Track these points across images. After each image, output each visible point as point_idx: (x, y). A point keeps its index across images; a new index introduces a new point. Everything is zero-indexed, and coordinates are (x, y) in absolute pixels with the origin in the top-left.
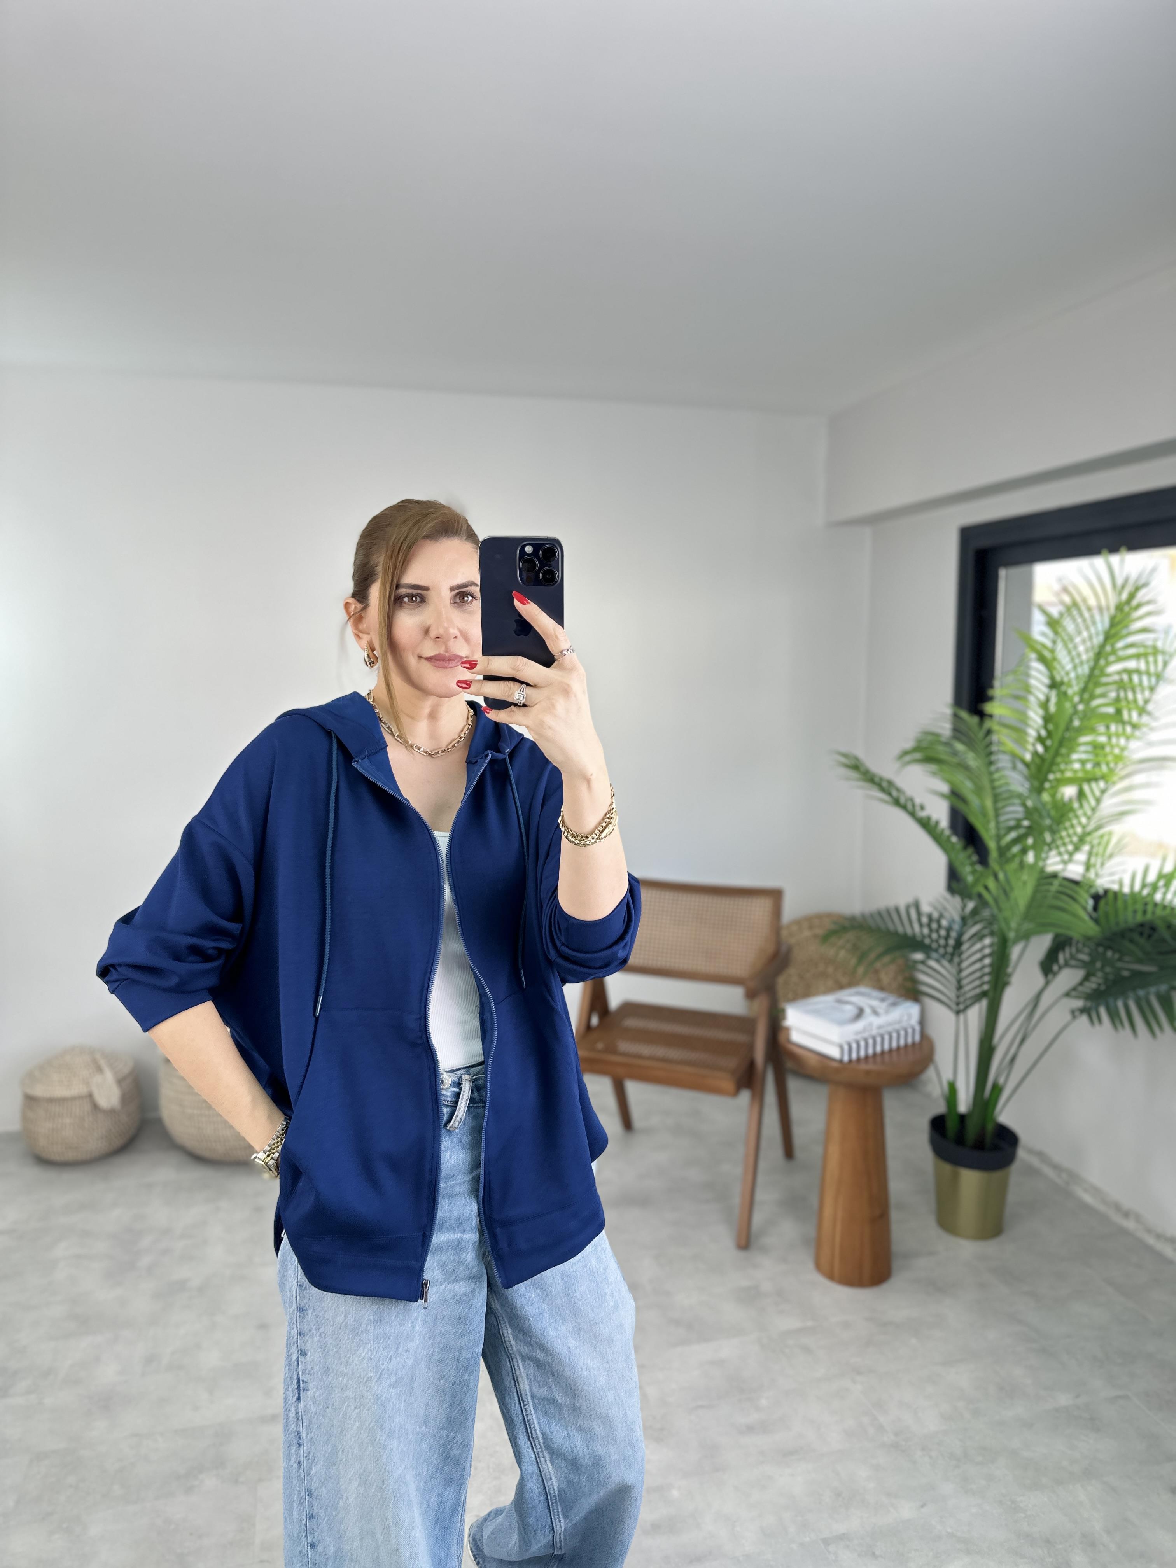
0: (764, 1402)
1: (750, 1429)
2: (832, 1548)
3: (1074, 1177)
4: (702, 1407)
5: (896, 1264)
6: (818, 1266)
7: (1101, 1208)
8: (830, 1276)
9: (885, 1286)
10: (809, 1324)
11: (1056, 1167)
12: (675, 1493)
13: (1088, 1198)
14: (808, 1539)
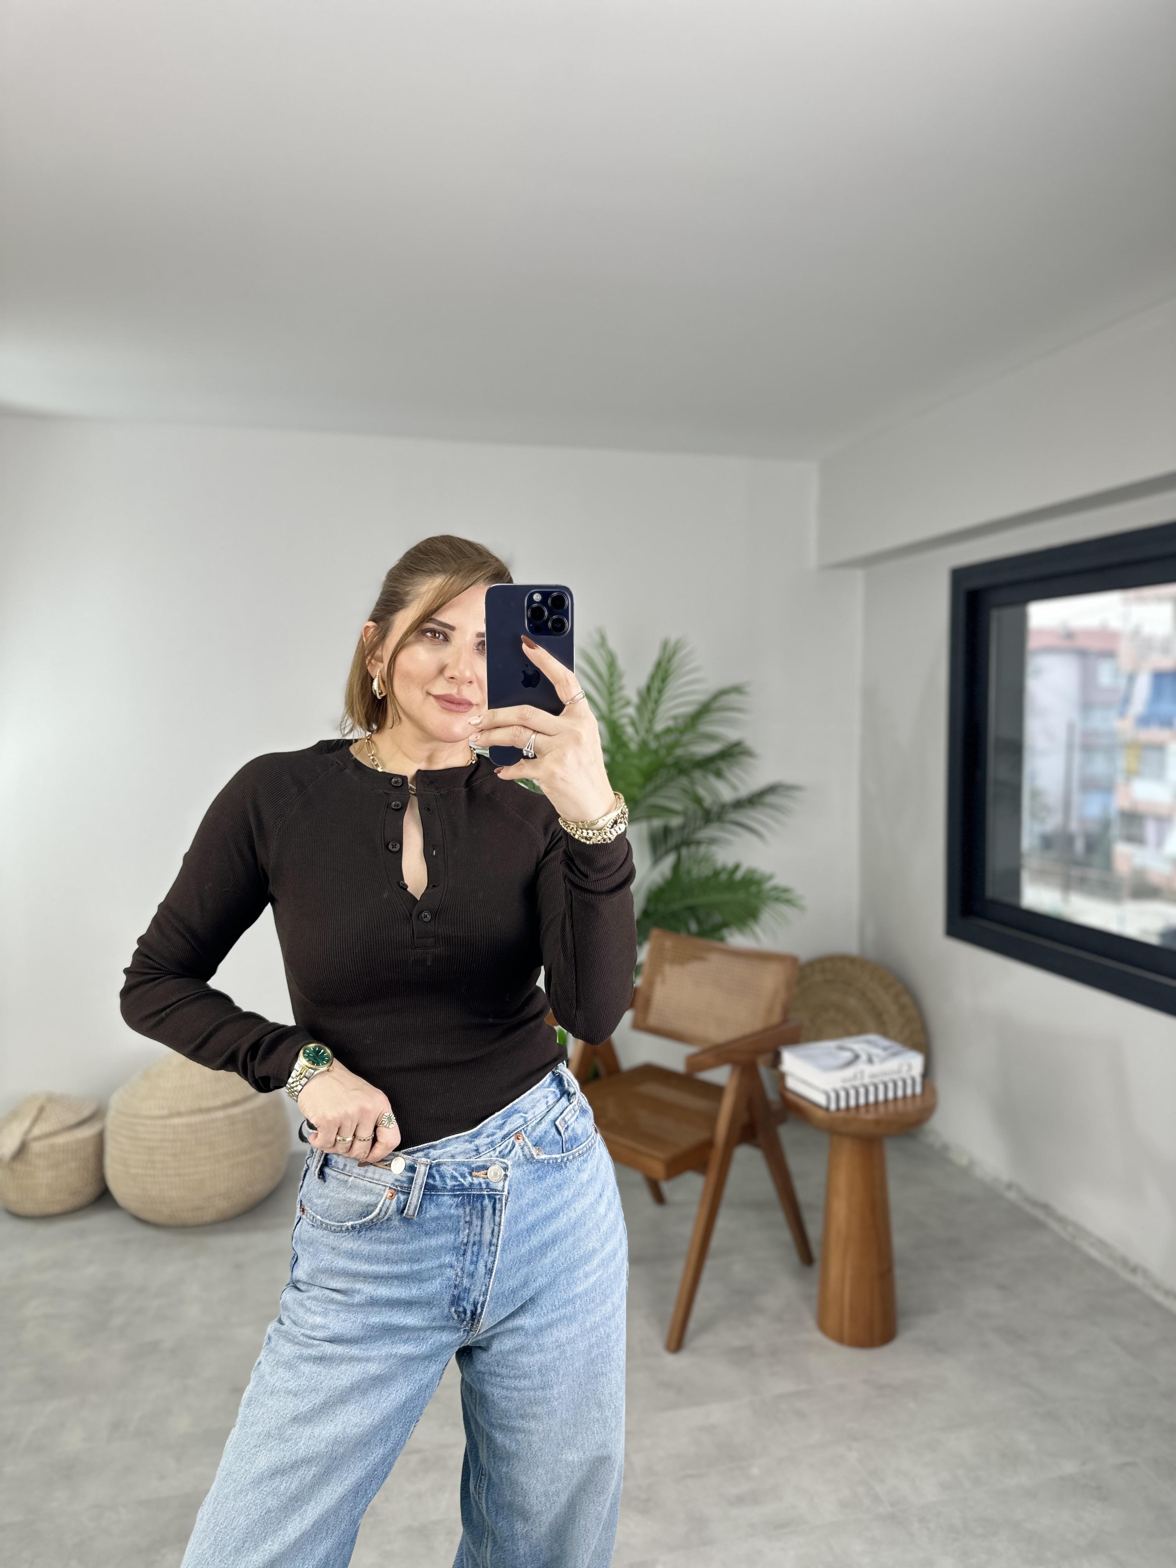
0: (755, 1471)
1: (740, 1500)
3: (1078, 1229)
4: (689, 1476)
6: (823, 1328)
9: (890, 1346)
10: (803, 1387)
13: (1095, 1254)
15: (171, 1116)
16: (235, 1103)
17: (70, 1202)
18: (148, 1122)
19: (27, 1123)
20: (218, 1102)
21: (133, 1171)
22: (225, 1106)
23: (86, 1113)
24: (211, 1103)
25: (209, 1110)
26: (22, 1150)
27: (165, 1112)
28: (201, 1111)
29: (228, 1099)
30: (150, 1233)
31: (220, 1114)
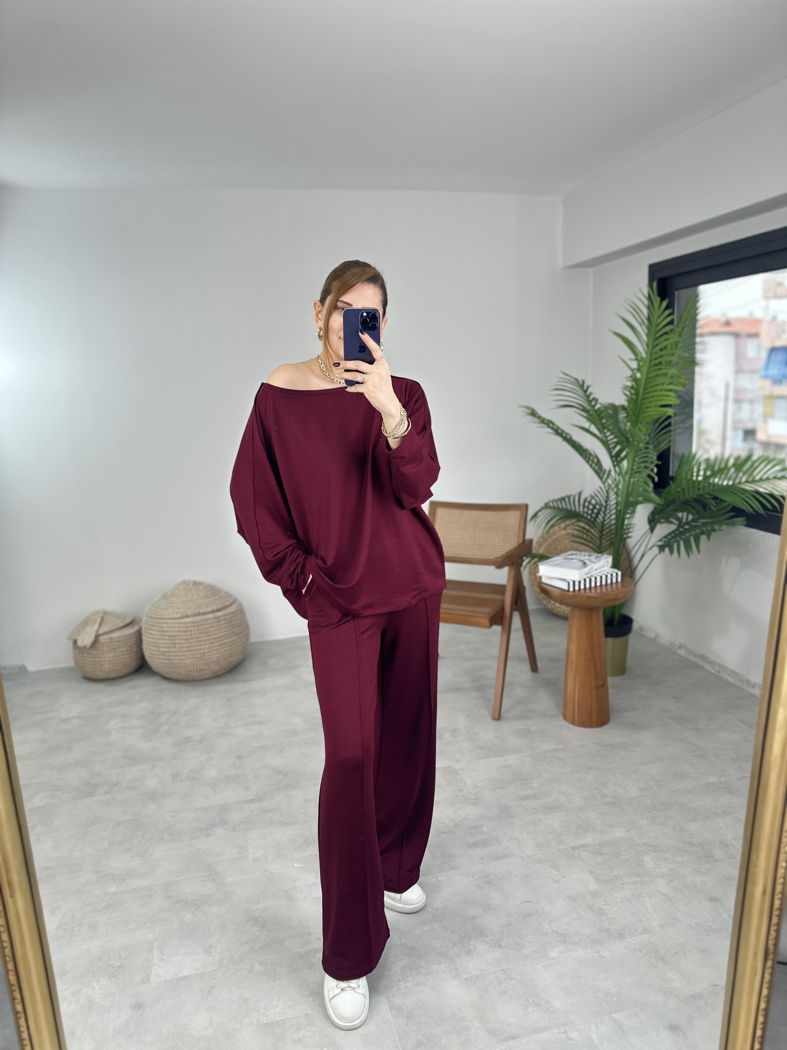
0: (535, 785)
1: (527, 798)
2: (575, 851)
3: (722, 667)
4: (499, 788)
5: (612, 716)
6: (565, 718)
7: (739, 684)
8: (573, 723)
9: (606, 726)
10: (560, 746)
11: (711, 663)
12: (485, 829)
13: (730, 679)
14: (562, 847)
15: (183, 617)
16: (219, 610)
17: (125, 670)
18: (169, 621)
19: (96, 627)
20: (210, 609)
21: (162, 650)
22: (213, 612)
23: (128, 620)
24: (205, 610)
25: (204, 614)
26: (96, 641)
27: (179, 615)
28: (199, 614)
29: (215, 608)
30: (174, 686)
31: (211, 616)
